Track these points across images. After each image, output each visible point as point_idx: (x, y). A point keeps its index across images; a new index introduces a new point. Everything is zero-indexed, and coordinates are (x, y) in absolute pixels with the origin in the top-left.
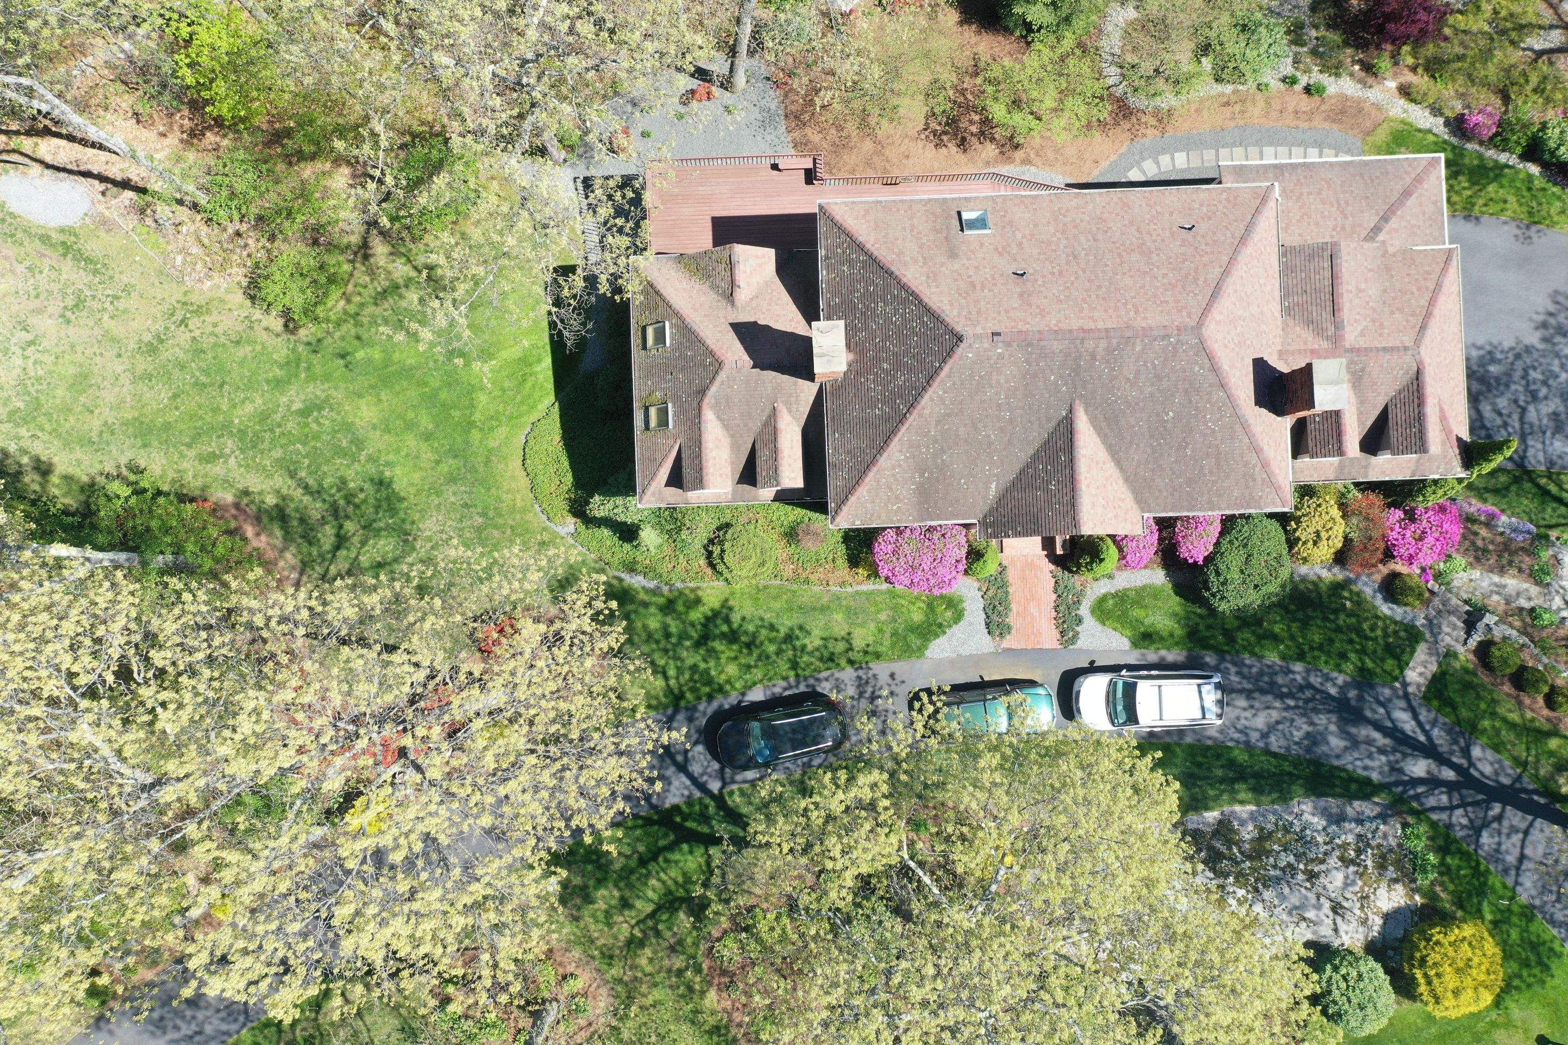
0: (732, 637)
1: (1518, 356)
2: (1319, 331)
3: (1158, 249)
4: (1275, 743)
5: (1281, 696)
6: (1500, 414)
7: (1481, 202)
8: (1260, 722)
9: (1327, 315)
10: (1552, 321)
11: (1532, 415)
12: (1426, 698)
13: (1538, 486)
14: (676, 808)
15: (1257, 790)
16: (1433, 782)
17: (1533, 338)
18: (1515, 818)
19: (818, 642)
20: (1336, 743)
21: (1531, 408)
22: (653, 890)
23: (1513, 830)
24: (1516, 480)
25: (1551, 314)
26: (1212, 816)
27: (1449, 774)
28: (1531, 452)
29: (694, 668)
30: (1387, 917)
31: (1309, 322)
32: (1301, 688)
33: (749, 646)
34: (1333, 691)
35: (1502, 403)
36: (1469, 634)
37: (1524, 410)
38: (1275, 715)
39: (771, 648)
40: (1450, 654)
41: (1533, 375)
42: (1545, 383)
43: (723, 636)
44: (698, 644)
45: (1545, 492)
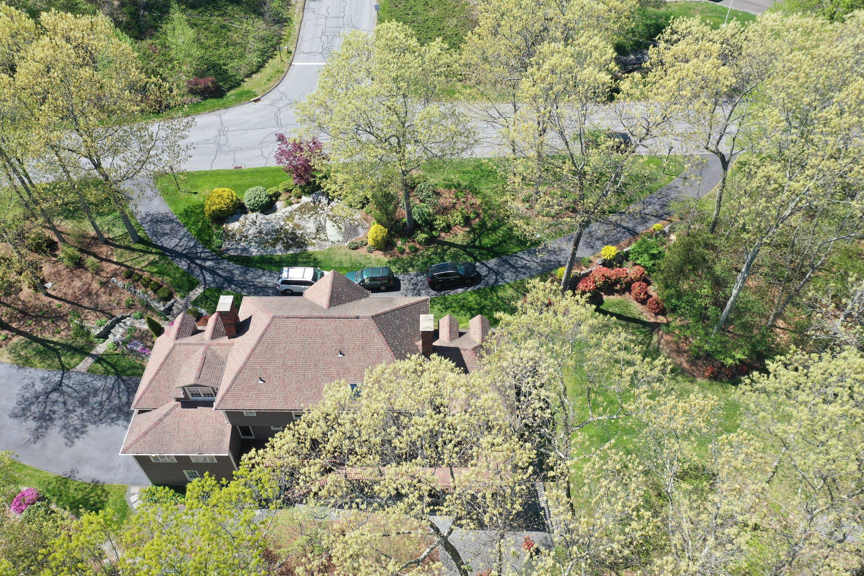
0: (470, 309)
1: (100, 420)
2: (213, 353)
3: (278, 367)
4: (260, 272)
5: (254, 285)
6: (119, 397)
7: (87, 490)
8: (264, 278)
9: (208, 358)
10: (78, 434)
11: (105, 396)
12: (198, 283)
13: (115, 369)
14: (493, 258)
15: (271, 259)
16: (205, 260)
17: (91, 427)
18: (179, 249)
19: (436, 307)
20: (237, 272)
21: (104, 399)
22: (500, 233)
23: (181, 246)
24: (123, 372)
25: (77, 437)
26: (291, 252)
27: (198, 262)
28: (112, 382)
29: (486, 299)
30: (237, 220)
31: (216, 357)
32: (245, 288)
33: (464, 306)
34: (233, 286)
35: (116, 401)
36: (173, 305)
37: (108, 399)
38: (258, 280)
39: (454, 305)
40: (183, 297)
41: (97, 412)
42: (93, 409)
43: (474, 310)
44: (484, 307)
45: (113, 366)
